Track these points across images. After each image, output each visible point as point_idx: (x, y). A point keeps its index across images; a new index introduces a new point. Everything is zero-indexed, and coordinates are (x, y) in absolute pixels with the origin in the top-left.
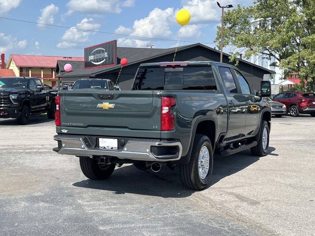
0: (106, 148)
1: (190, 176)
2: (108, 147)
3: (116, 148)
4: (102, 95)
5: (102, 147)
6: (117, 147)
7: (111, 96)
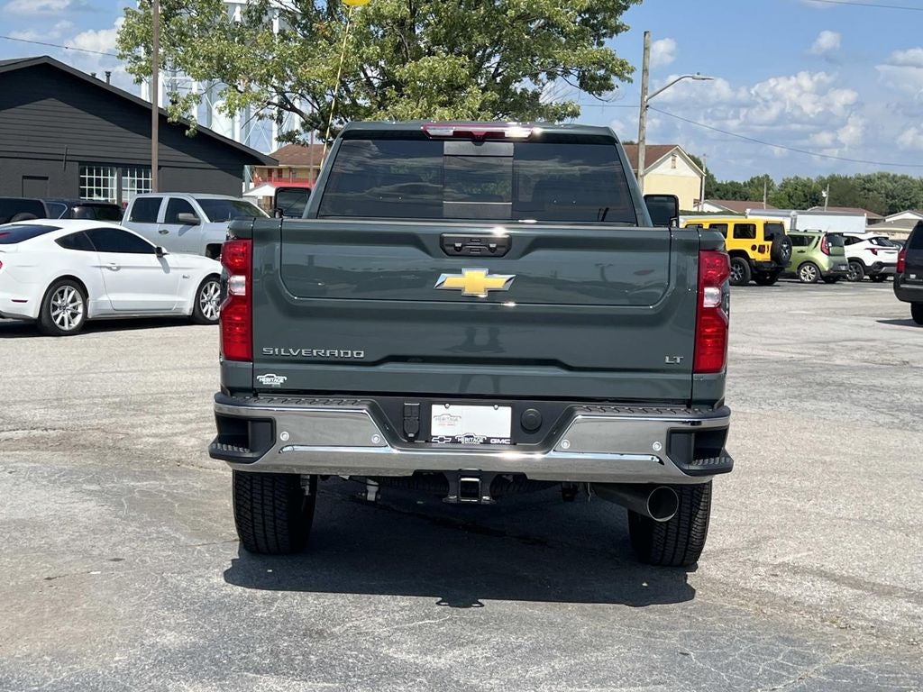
0: (462, 440)
1: (691, 522)
2: (467, 439)
3: (503, 441)
4: (458, 240)
5: (442, 440)
6: (509, 436)
7: (497, 246)
